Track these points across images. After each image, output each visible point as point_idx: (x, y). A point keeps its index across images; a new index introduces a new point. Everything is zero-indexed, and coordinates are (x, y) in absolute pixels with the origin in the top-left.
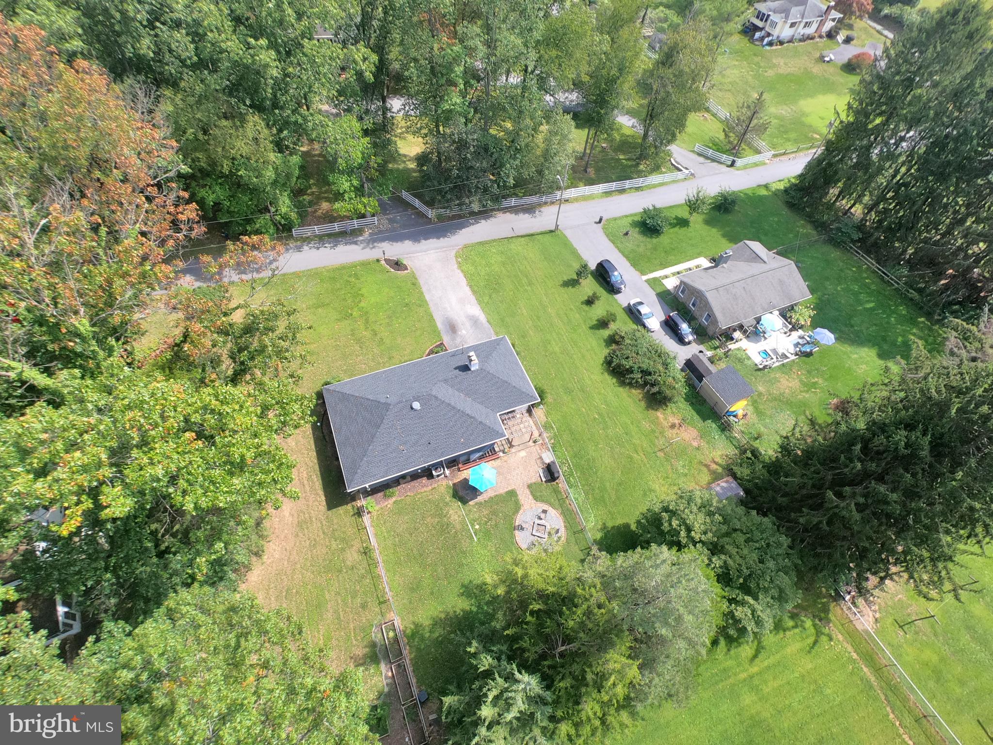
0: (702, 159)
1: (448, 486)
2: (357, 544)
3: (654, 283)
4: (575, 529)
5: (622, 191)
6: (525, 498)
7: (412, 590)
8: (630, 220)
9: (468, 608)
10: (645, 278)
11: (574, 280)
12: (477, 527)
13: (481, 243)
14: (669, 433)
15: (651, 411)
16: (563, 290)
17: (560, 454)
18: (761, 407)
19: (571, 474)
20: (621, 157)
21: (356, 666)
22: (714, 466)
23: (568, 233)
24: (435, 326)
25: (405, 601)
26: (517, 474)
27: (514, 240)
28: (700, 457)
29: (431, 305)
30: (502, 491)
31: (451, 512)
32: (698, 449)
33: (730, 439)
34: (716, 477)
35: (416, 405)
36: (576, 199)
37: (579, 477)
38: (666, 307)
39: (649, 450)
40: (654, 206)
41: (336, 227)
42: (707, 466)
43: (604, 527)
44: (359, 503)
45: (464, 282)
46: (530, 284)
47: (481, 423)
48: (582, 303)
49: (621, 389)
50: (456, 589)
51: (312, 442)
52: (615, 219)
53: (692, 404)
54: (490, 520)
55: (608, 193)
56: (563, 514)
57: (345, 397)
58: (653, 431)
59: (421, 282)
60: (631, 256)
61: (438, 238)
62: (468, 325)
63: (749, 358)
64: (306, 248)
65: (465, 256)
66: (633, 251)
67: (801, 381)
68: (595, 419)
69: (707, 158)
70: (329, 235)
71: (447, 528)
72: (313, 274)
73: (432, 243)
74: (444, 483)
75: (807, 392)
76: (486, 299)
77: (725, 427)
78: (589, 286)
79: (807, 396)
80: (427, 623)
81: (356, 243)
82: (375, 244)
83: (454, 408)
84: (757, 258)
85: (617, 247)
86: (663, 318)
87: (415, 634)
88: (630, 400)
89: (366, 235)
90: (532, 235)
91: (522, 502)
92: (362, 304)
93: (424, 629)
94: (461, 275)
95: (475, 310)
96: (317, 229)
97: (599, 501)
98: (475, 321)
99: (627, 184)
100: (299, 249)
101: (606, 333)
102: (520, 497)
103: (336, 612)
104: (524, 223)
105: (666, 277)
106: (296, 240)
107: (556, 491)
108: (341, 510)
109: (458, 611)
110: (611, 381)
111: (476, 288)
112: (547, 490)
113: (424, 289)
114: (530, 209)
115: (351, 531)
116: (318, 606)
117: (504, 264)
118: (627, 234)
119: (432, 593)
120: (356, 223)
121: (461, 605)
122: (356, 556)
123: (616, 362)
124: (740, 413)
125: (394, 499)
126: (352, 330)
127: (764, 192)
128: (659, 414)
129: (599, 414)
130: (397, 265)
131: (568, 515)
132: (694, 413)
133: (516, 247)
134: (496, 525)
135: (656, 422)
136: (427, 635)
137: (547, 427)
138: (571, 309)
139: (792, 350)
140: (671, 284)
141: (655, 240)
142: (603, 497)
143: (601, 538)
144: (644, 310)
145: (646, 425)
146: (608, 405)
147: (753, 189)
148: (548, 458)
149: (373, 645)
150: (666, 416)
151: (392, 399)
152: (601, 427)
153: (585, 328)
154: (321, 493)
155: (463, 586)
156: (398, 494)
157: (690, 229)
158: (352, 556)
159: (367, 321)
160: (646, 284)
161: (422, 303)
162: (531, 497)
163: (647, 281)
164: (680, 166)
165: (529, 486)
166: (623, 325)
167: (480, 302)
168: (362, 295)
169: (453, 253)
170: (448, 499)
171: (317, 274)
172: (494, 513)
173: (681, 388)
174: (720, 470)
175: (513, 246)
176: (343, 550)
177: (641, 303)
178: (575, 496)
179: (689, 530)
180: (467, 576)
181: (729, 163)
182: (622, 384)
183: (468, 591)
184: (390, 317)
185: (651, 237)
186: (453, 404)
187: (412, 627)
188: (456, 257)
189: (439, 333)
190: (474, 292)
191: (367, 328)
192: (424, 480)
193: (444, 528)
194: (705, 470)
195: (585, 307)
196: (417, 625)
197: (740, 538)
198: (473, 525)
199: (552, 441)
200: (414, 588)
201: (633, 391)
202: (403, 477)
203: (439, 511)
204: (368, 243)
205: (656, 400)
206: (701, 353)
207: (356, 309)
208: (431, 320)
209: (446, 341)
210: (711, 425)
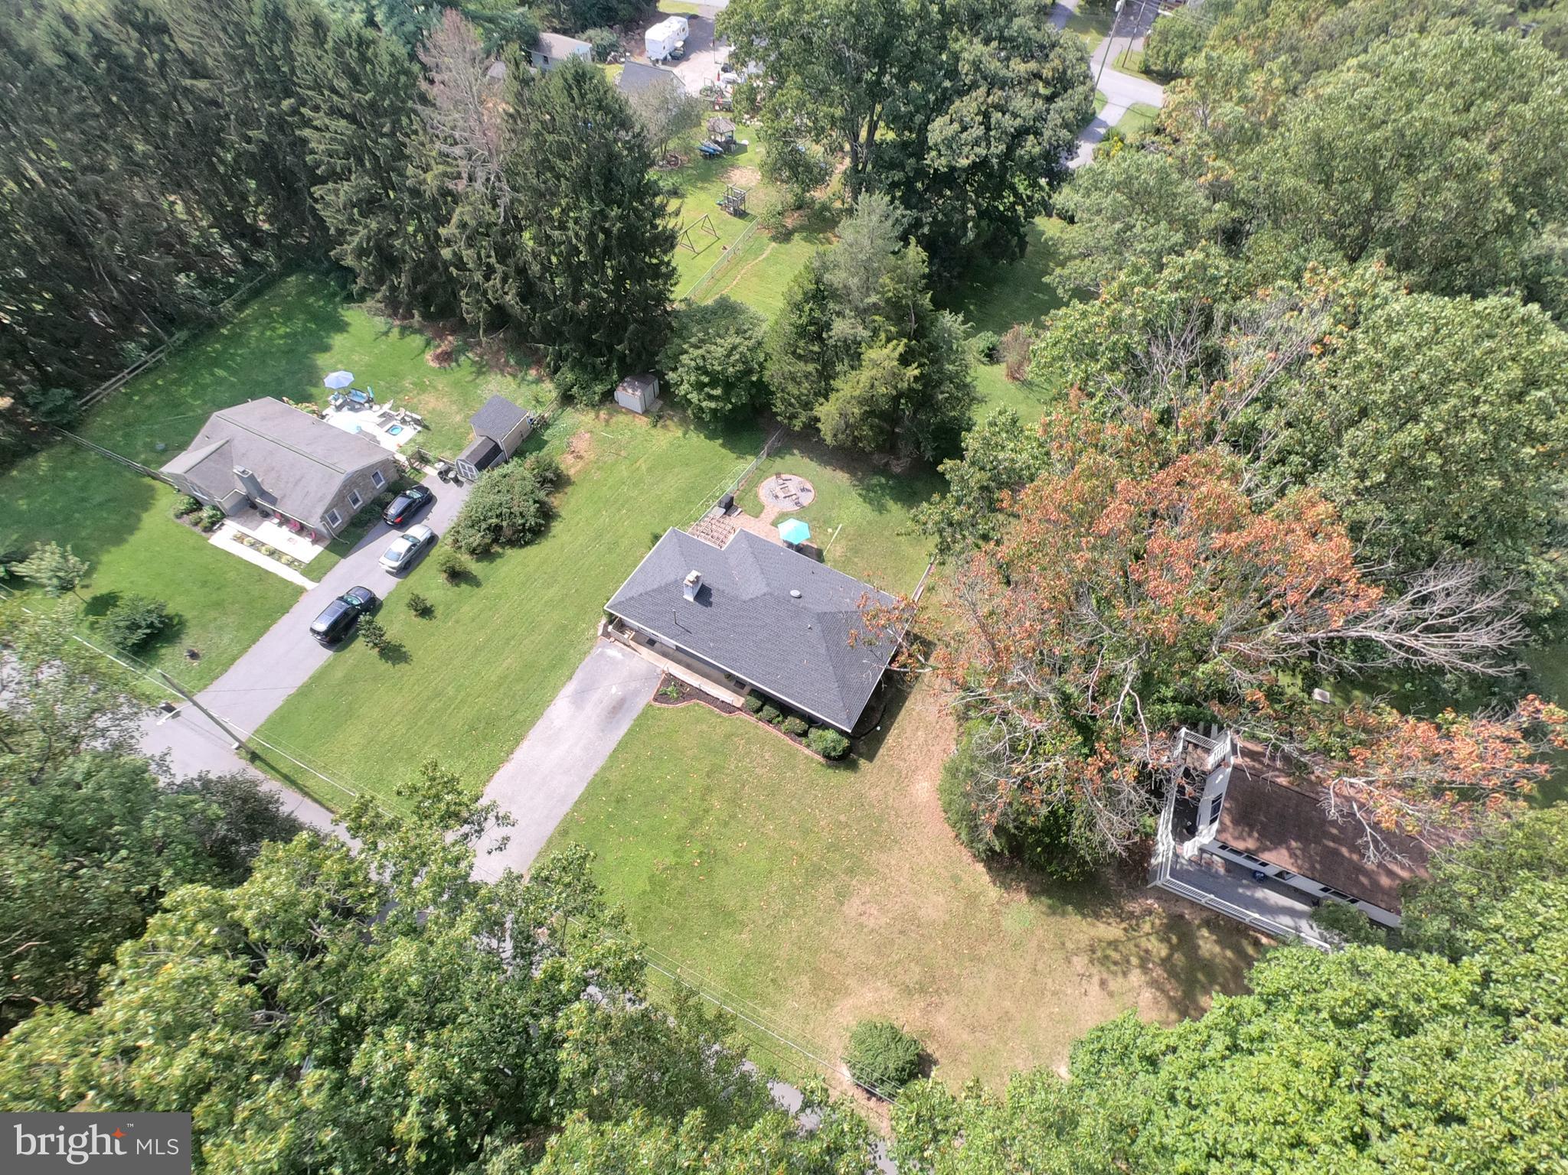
3: (315, 571)
4: (761, 473)
6: (769, 513)
10: (312, 584)
11: (383, 655)
12: (829, 531)
14: (590, 456)
15: (575, 479)
16: (417, 654)
17: (701, 512)
24: (629, 733)
28: (601, 428)
29: (594, 770)
32: (591, 433)
33: (557, 416)
34: (615, 408)
35: (794, 593)
39: (626, 462)
42: (607, 421)
43: (738, 457)
46: (436, 695)
48: (433, 618)
50: (887, 515)
56: (756, 486)
58: (599, 469)
62: (595, 696)
63: (412, 439)
66: (241, 628)
67: (419, 394)
68: (629, 511)
71: (853, 549)
75: (433, 386)
76: (521, 716)
77: (545, 424)
79: (441, 385)
83: (761, 569)
88: (572, 500)
91: (776, 514)
92: (671, 860)
95: (560, 710)
97: (718, 470)
98: (579, 699)
101: (477, 566)
102: (773, 518)
107: (740, 499)
112: (746, 504)
113: (566, 808)
118: (191, 656)
121: (893, 506)
126: (726, 825)
128: (572, 472)
129: (619, 511)
131: (753, 482)
135: (585, 471)
139: (367, 412)
141: (191, 616)
142: (712, 469)
143: (750, 454)
144: (401, 547)
145: (596, 476)
146: (600, 510)
150: (569, 465)
153: (481, 592)
155: (881, 513)
157: (120, 588)
159: (695, 822)
160: (327, 577)
161: (598, 785)
162: (765, 511)
163: (319, 578)
165: (756, 516)
174: (605, 410)
177: (390, 553)
180: (872, 515)
183: (881, 509)
184: (663, 800)
185: (182, 624)
189: (639, 718)
191: (706, 811)
194: (613, 420)
195: (439, 612)
198: (832, 535)
205: (556, 481)
206: (443, 475)
207: (687, 859)
208: (622, 746)
209: (647, 696)
210: (549, 435)
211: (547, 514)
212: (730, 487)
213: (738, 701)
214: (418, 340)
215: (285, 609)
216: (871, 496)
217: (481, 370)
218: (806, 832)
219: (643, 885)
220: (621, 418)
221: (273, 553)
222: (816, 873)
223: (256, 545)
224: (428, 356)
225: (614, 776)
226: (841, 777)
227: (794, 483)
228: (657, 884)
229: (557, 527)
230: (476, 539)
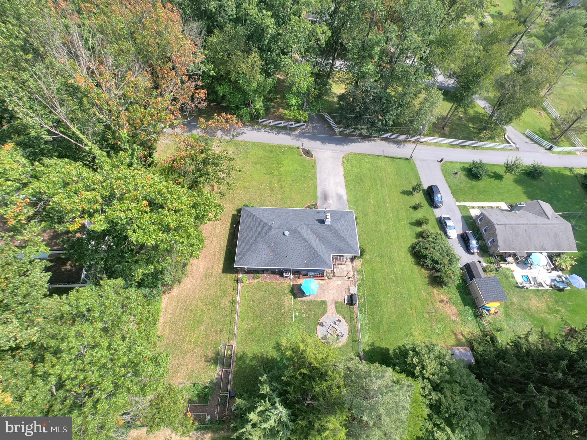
0: (528, 140)
1: (289, 285)
2: (230, 297)
3: (463, 209)
4: (354, 339)
5: (463, 146)
6: (331, 309)
7: (249, 334)
8: (461, 165)
9: (275, 357)
10: (458, 204)
11: (410, 191)
12: (297, 314)
13: (361, 154)
14: (438, 305)
15: (430, 287)
16: (401, 196)
17: (361, 291)
18: (510, 312)
19: (364, 305)
20: (470, 125)
21: (205, 361)
22: (460, 337)
23: (418, 163)
24: (316, 193)
25: (243, 338)
26: (332, 293)
27: (382, 158)
28: (452, 327)
29: (318, 181)
30: (319, 299)
31: (286, 299)
32: (454, 321)
33: (479, 324)
34: (459, 344)
35: (287, 233)
36: (430, 144)
37: (368, 309)
38: (466, 226)
39: (420, 310)
40: (481, 161)
41: (282, 123)
42: (456, 335)
43: (373, 345)
44: (240, 275)
45: (342, 173)
46: (382, 186)
47: (320, 255)
48: (410, 207)
49: (415, 267)
50: (273, 344)
51: (228, 234)
52: (452, 162)
53: (460, 292)
54: (306, 313)
55: (453, 145)
56: (350, 326)
57: (251, 216)
58: (427, 299)
59: (318, 166)
60: (454, 188)
61: (337, 144)
62: (335, 198)
63: (513, 277)
64: (263, 130)
65: (348, 159)
66: (456, 185)
67: (548, 305)
68: (391, 278)
69: (532, 140)
70: (278, 127)
71: (280, 307)
72: (261, 146)
73: (332, 146)
74: (288, 282)
75: (549, 314)
76: (352, 187)
77: (478, 315)
78: (419, 198)
79: (549, 317)
80: (250, 355)
81: (290, 135)
82: (300, 139)
83: (307, 242)
84: (544, 214)
85: (446, 180)
86: (461, 232)
87: (242, 358)
88: (419, 275)
89: (297, 132)
90: (395, 158)
91: (328, 310)
92: (281, 169)
93: (247, 358)
94: (342, 169)
96: (272, 122)
97: (376, 328)
98: (340, 197)
99: (468, 143)
100: (259, 130)
101: (419, 229)
102: (328, 307)
103: (206, 328)
104: (392, 149)
105: (473, 207)
106: (259, 125)
107: (351, 312)
108: (229, 275)
109: (269, 356)
110: (411, 259)
111: (347, 179)
112: (346, 309)
113: (318, 171)
114: (398, 142)
115: (229, 289)
116: (199, 321)
117: (370, 170)
118: (456, 173)
119: (259, 340)
120: (294, 124)
121: (272, 354)
122: (227, 302)
123: (418, 249)
124: (493, 310)
125: (258, 280)
126: (270, 182)
128: (435, 291)
129: (395, 276)
130: (308, 153)
131: (353, 328)
132: (460, 299)
133: (381, 162)
134: (308, 317)
135: (431, 294)
136: (248, 362)
137: (360, 272)
138: (401, 208)
139: (549, 282)
140: (474, 213)
141: (474, 183)
142: (379, 326)
143: (368, 351)
144: (449, 223)
145: (423, 294)
146: (403, 273)
147: (560, 168)
148: (353, 290)
149: (218, 354)
150: (440, 293)
151: (275, 225)
152: (394, 284)
153: (406, 222)
154: (222, 262)
155: (277, 343)
156: (261, 279)
157: (502, 182)
158: (225, 302)
159: (280, 179)
160: (457, 208)
161: (314, 178)
162: (334, 309)
163: (459, 206)
164: (510, 141)
165: (336, 303)
166: (432, 228)
167: (347, 187)
168: (283, 164)
169: (342, 155)
170: (287, 291)
171: (263, 146)
172: (310, 310)
173: (456, 279)
174: (464, 340)
175: (379, 161)
176: (222, 297)
177: (449, 219)
178: (361, 319)
179: (423, 368)
180: (281, 339)
181: (548, 147)
182: (418, 263)
183: (278, 347)
184: (293, 181)
185: (472, 180)
186: (307, 239)
187: (242, 353)
188: (343, 158)
189: (317, 198)
190: (346, 181)
191: (278, 183)
192: (278, 276)
193: (279, 307)
194: (453, 337)
195: (411, 210)
196: (244, 354)
197: (457, 389)
198: (295, 312)
199: (360, 282)
200: (251, 333)
201: (423, 270)
202: (267, 270)
203: (279, 296)
204: (296, 137)
207: (276, 171)
208: (315, 189)
209: (319, 204)
210: (469, 310)
215: (455, 194)
220: (453, 340)
225: (312, 182)
227: (333, 343)
228: (280, 164)
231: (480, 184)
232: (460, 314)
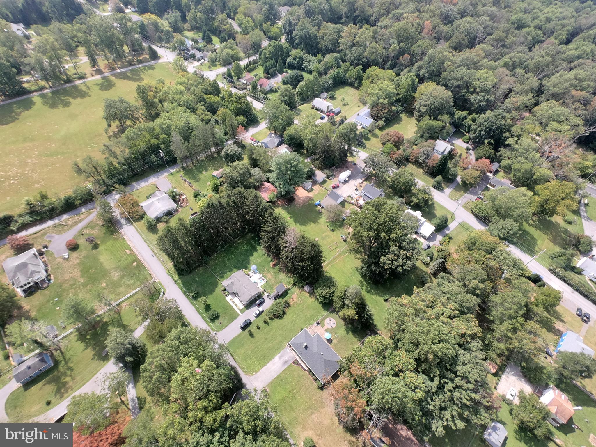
3: (242, 311)
4: (327, 316)
7: (352, 343)
8: (211, 324)
9: (351, 332)
10: (241, 314)
14: (295, 300)
15: (291, 306)
16: (255, 337)
17: (313, 323)
19: (316, 319)
26: (321, 331)
28: (299, 294)
29: (279, 373)
30: (326, 333)
31: (335, 343)
32: (297, 294)
33: (292, 288)
34: (303, 290)
35: (322, 354)
38: (253, 307)
39: (302, 305)
42: (301, 293)
45: (265, 367)
46: (257, 347)
48: (259, 330)
50: (348, 336)
52: (211, 329)
53: (285, 297)
54: (333, 334)
58: (296, 304)
59: (269, 381)
60: (231, 320)
62: (283, 358)
63: (264, 285)
65: (252, 372)
66: (228, 320)
67: (267, 273)
68: (299, 318)
75: (270, 272)
76: (270, 357)
77: (289, 289)
78: (251, 329)
79: (272, 272)
85: (228, 325)
86: (257, 307)
88: (290, 311)
91: (326, 328)
92: (287, 395)
94: (262, 370)
95: (276, 359)
97: (319, 313)
98: (280, 358)
105: (239, 308)
107: (321, 322)
111: (267, 362)
112: (322, 324)
113: (273, 379)
117: (251, 358)
118: (220, 323)
119: (351, 340)
121: (351, 334)
126: (297, 393)
127: (180, 282)
128: (292, 304)
129: (297, 317)
131: (325, 318)
132: (287, 296)
133: (240, 358)
134: (334, 332)
135: (294, 304)
137: (308, 327)
138: (263, 333)
139: (257, 275)
140: (242, 307)
141: (221, 314)
145: (295, 306)
146: (293, 315)
147: (179, 285)
148: (315, 325)
150: (291, 302)
151: (323, 360)
152: (300, 316)
153: (269, 327)
157: (212, 304)
159: (293, 390)
160: (244, 313)
161: (279, 376)
162: (325, 326)
165: (323, 327)
167: (272, 359)
169: (251, 377)
170: (333, 344)
172: (331, 333)
173: (282, 299)
174: (301, 290)
177: (255, 313)
180: (345, 334)
183: (348, 333)
184: (289, 383)
185: (219, 316)
186: (317, 346)
188: (253, 375)
189: (288, 366)
191: (295, 388)
193: (339, 342)
195: (261, 329)
198: (336, 337)
199: (311, 325)
201: (287, 311)
203: (336, 345)
205: (287, 305)
206: (268, 296)
207: (289, 396)
208: (285, 370)
209: (291, 362)
210: (289, 292)
211: (284, 313)
212: (320, 319)
213: (307, 369)
214: (269, 259)
215: (236, 318)
216: (347, 330)
217: (280, 270)
218: (310, 399)
219: (281, 398)
220: (304, 292)
221: (236, 305)
222: (309, 407)
223: (233, 302)
224: (271, 264)
225: (282, 375)
226: (320, 391)
227: (333, 321)
228: (283, 399)
229: (285, 316)
230: (271, 316)
231: (220, 311)
232: (293, 293)
